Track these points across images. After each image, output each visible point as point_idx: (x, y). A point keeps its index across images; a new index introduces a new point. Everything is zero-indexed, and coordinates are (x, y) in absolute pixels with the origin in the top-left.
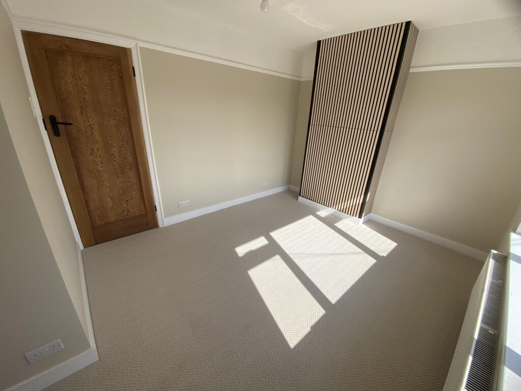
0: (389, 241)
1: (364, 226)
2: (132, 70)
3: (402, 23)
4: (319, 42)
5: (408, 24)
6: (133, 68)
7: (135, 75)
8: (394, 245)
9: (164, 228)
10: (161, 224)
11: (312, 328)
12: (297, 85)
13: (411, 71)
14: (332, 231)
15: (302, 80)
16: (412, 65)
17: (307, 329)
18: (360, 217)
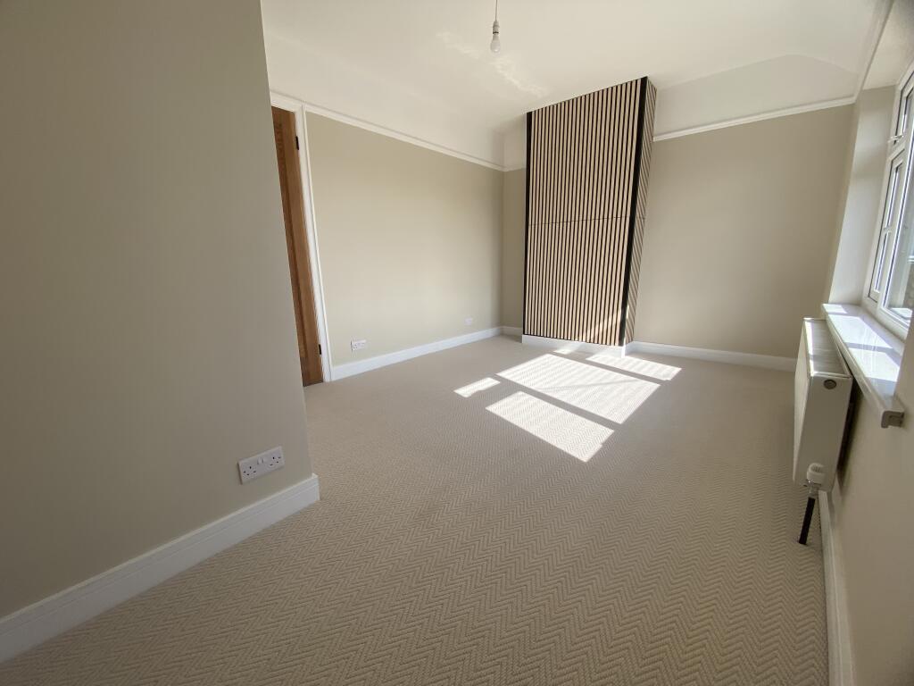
0: (669, 368)
1: (629, 358)
2: (294, 140)
3: (636, 81)
4: (529, 115)
5: (644, 80)
6: (297, 138)
7: (298, 148)
8: (677, 370)
9: (331, 382)
10: (326, 378)
11: (603, 444)
12: (499, 179)
13: (655, 139)
14: (586, 366)
15: (506, 170)
16: (655, 132)
17: (598, 446)
18: (621, 344)
